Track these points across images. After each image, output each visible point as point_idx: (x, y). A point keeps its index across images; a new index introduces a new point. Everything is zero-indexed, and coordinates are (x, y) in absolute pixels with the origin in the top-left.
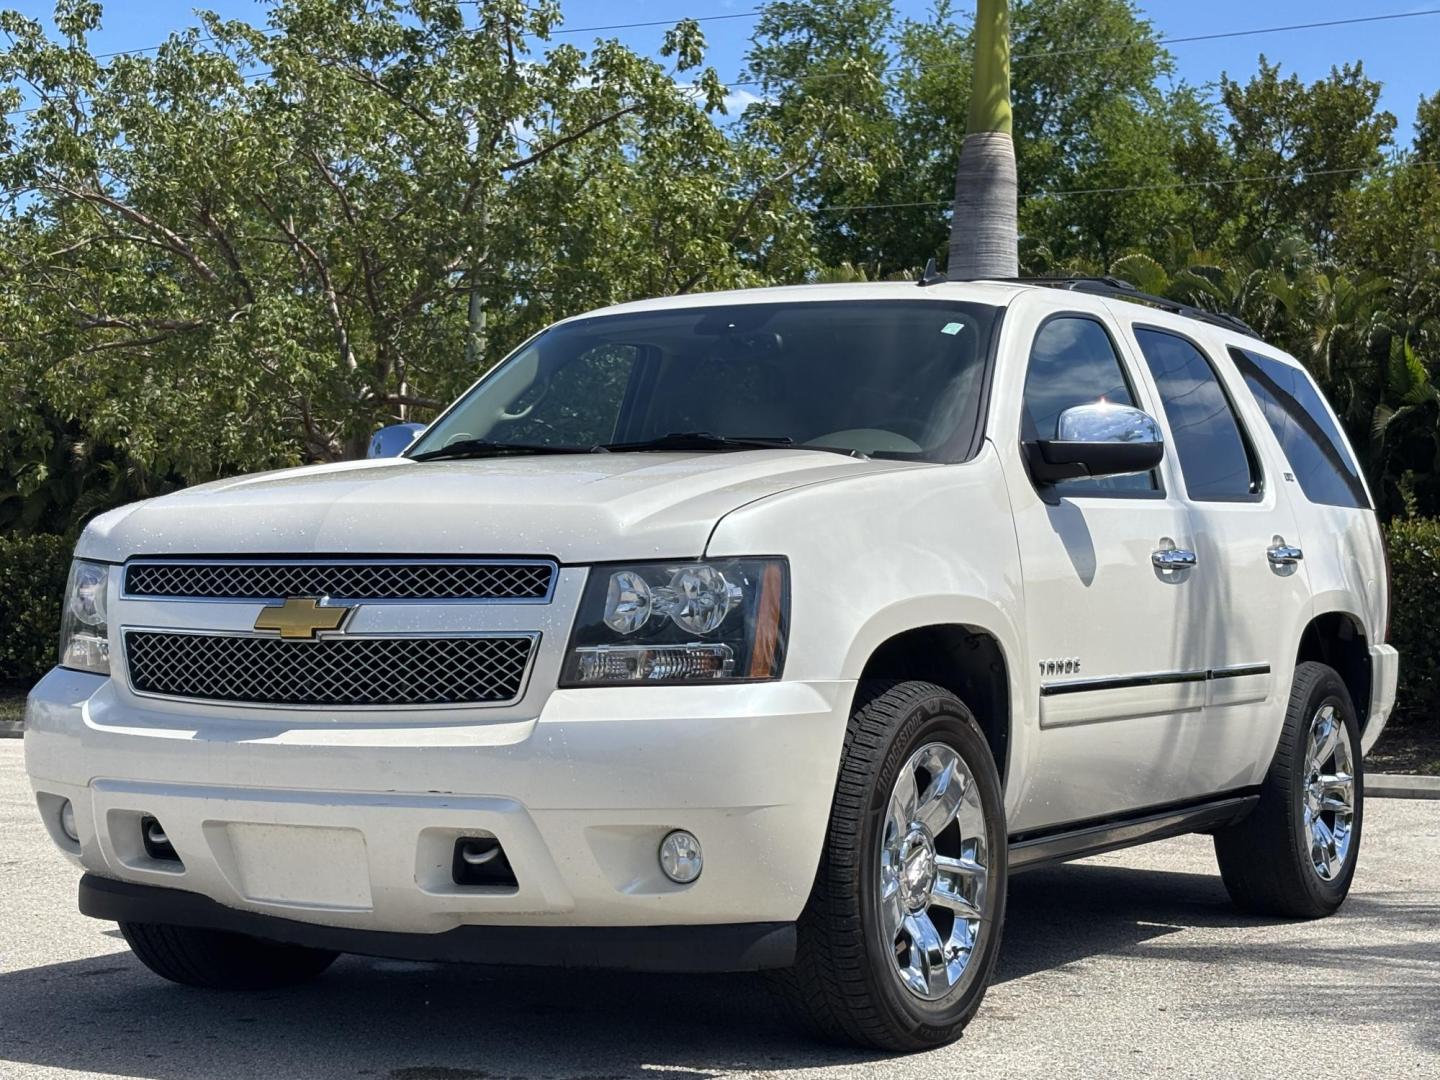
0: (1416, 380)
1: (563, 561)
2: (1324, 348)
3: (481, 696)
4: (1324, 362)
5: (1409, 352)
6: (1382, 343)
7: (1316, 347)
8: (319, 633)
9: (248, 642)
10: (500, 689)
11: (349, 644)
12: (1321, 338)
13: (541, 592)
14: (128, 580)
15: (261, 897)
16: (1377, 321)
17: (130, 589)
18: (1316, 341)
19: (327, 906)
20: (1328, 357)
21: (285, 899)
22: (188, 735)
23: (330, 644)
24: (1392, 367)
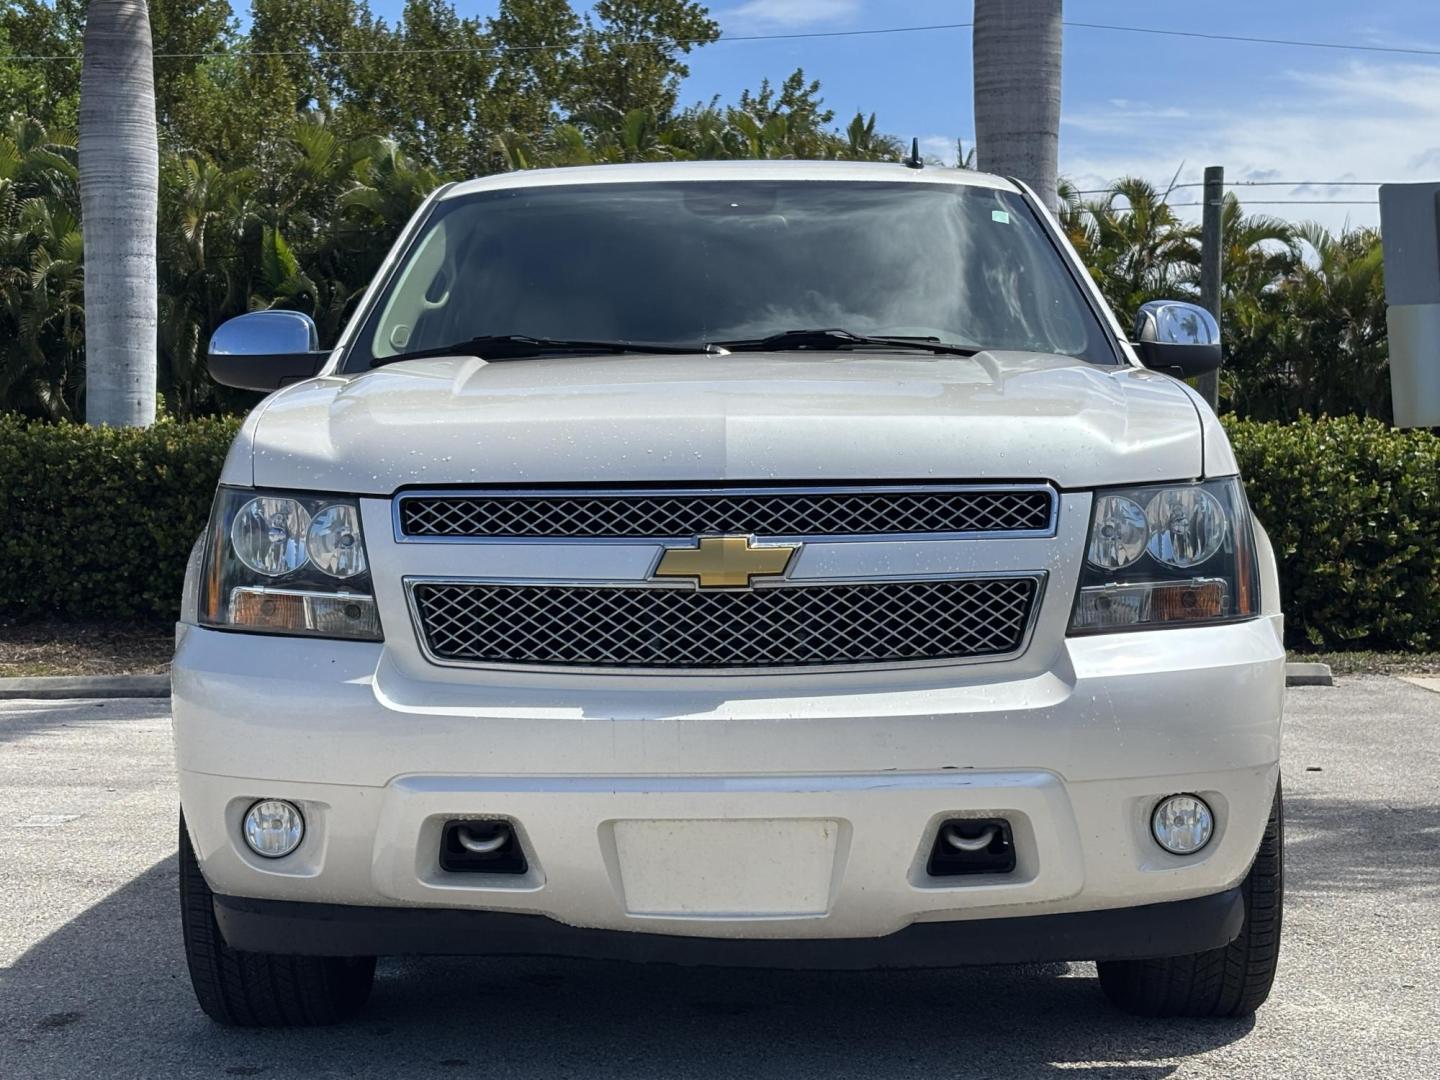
0: (287, 269)
1: (1063, 486)
2: (197, 235)
3: (972, 649)
4: (198, 247)
5: (280, 242)
6: (254, 231)
7: (189, 235)
8: (754, 579)
9: (632, 593)
10: (997, 640)
11: (790, 592)
12: (194, 225)
13: (1041, 522)
14: (404, 518)
15: (649, 910)
16: (247, 211)
17: (411, 529)
18: (189, 228)
19: (753, 915)
20: (201, 245)
21: (688, 910)
22: (575, 713)
23: (763, 593)
24: (264, 256)
